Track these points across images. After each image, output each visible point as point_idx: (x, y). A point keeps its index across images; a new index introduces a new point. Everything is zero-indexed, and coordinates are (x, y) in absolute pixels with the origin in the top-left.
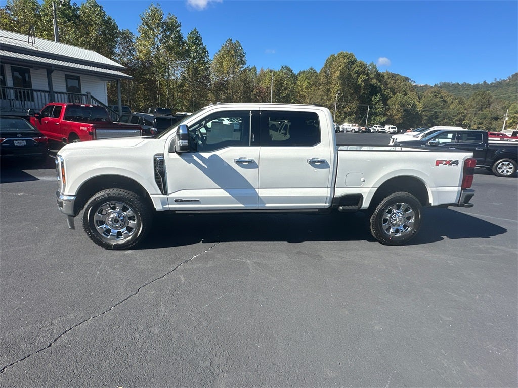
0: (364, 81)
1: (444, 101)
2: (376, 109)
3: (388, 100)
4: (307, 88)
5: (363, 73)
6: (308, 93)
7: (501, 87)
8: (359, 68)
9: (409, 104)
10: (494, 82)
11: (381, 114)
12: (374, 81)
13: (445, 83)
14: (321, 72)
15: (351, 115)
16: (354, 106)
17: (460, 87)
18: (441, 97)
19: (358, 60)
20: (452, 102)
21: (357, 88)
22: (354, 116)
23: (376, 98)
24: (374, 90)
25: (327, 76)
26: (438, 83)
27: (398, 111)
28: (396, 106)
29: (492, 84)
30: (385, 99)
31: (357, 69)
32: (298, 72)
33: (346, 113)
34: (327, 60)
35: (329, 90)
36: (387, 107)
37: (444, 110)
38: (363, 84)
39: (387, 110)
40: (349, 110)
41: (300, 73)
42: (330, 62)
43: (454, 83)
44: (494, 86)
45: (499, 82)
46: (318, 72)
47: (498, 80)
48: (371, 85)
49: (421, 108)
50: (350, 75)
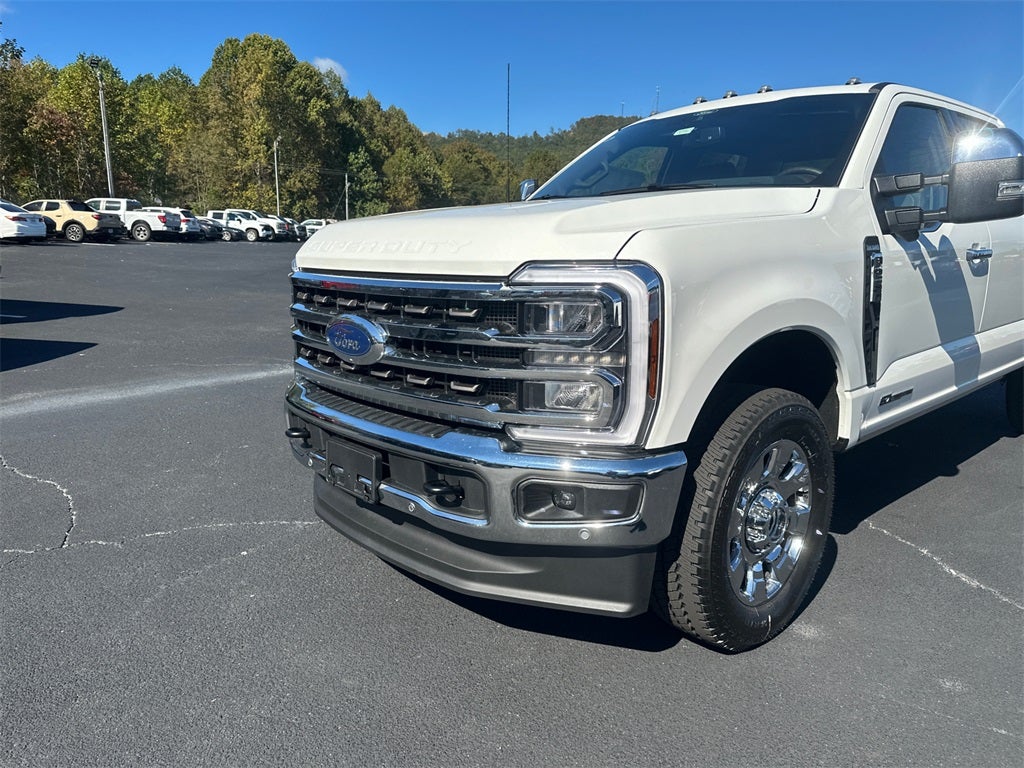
0: (324, 113)
1: (485, 169)
2: (362, 185)
3: (383, 163)
4: (170, 123)
5: (318, 93)
6: (178, 138)
7: (563, 146)
8: (306, 82)
9: (426, 175)
10: (550, 134)
11: (374, 196)
12: (345, 117)
13: (466, 131)
14: (205, 82)
15: (305, 199)
16: (308, 176)
17: (496, 142)
18: (478, 162)
19: (301, 61)
20: (500, 173)
21: (309, 131)
22: (314, 201)
23: (358, 158)
24: (349, 140)
25: (226, 94)
26: (453, 130)
27: (408, 190)
28: (404, 178)
29: (548, 138)
30: (376, 162)
31: (300, 82)
32: (135, 78)
33: (291, 194)
34: (218, 52)
35: (236, 133)
36: (385, 179)
37: (489, 189)
38: (322, 123)
39: (386, 186)
40: (299, 185)
41: (140, 80)
42: (228, 57)
43: (483, 132)
44: (552, 142)
45: (558, 135)
46: (197, 82)
47: (556, 131)
48: (338, 125)
49: (450, 185)
50: (286, 97)
